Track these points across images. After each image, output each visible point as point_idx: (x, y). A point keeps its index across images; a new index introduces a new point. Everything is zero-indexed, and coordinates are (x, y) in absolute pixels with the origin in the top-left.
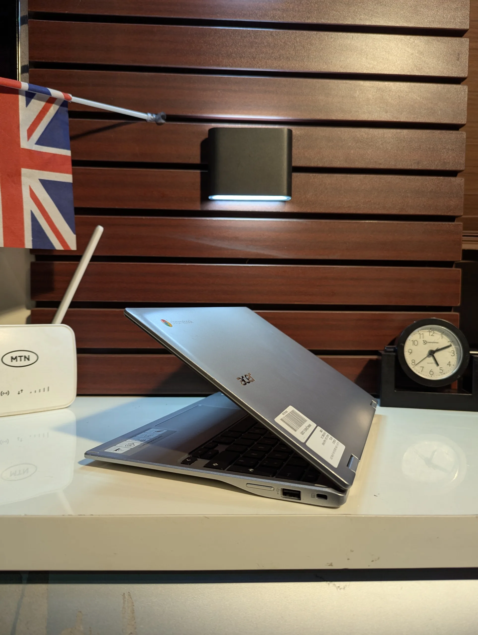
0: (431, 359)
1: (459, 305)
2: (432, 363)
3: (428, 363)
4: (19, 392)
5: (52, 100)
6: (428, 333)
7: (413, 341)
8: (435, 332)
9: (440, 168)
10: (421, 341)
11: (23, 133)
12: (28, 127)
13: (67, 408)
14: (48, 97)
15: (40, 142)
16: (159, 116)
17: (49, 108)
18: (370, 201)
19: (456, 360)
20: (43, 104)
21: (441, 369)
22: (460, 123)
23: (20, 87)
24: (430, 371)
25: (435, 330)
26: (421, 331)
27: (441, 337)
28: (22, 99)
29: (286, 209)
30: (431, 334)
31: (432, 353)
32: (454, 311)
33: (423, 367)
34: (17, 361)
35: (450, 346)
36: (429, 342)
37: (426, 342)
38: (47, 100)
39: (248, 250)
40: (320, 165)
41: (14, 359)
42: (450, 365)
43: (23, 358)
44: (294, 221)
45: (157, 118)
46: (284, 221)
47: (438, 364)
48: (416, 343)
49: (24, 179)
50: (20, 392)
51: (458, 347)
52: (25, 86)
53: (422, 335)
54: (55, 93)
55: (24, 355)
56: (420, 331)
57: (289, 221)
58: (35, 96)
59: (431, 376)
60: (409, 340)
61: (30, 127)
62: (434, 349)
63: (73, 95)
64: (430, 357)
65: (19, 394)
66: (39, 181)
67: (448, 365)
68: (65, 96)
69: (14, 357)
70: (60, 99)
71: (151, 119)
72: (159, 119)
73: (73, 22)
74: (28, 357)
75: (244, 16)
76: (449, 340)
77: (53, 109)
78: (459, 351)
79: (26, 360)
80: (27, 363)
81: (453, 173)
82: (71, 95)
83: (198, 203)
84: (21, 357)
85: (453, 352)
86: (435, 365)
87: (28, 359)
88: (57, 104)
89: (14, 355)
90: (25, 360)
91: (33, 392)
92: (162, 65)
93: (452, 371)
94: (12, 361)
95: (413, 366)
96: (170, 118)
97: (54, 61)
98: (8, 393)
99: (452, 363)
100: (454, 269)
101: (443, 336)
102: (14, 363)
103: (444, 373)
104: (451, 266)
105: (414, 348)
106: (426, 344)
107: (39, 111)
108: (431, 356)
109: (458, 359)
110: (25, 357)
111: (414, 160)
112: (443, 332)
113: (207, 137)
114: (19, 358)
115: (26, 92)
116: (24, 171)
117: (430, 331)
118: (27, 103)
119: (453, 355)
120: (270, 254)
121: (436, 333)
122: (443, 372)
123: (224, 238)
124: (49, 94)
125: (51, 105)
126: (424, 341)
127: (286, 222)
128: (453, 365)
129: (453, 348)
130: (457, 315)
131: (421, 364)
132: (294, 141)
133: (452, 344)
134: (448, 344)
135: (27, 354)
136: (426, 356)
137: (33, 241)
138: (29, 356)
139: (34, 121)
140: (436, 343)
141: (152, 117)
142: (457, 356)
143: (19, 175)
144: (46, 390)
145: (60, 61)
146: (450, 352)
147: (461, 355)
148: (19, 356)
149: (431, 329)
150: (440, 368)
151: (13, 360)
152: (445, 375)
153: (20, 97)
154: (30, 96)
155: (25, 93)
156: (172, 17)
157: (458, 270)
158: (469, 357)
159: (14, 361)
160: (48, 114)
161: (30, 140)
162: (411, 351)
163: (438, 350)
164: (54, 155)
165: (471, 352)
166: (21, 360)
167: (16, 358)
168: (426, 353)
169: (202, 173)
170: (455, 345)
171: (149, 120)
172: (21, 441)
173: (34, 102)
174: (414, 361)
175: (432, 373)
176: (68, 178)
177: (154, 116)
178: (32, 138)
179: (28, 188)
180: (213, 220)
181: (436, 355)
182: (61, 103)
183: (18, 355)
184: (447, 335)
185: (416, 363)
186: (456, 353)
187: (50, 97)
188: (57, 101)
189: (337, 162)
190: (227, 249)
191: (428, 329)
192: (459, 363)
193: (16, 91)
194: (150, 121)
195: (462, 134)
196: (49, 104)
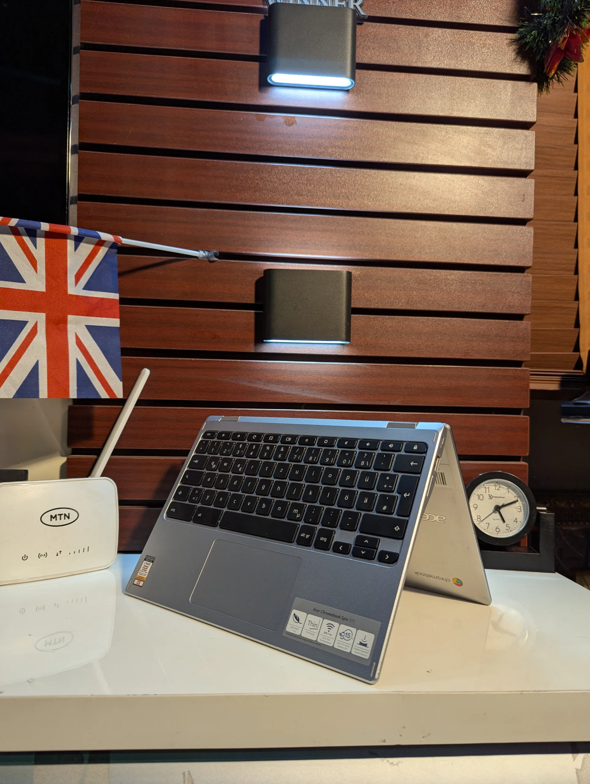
0: (497, 515)
1: (527, 454)
2: (498, 519)
3: (494, 519)
4: (57, 553)
5: (101, 243)
6: (494, 487)
7: (478, 495)
8: (501, 486)
9: (504, 311)
10: (486, 497)
11: (71, 279)
12: (75, 273)
13: (107, 569)
14: (97, 240)
15: (87, 287)
16: (212, 254)
17: (99, 250)
18: (434, 344)
19: (523, 516)
20: (92, 247)
21: (508, 526)
22: (525, 265)
23: (70, 232)
24: (497, 528)
25: (501, 485)
26: (487, 484)
27: (507, 492)
28: (70, 244)
29: (345, 352)
30: (497, 488)
31: (498, 509)
32: (523, 461)
33: (489, 524)
34: (56, 520)
35: (517, 501)
36: (495, 497)
37: (491, 497)
38: (95, 243)
39: (304, 394)
40: (381, 306)
41: (54, 518)
42: (517, 522)
43: (63, 516)
44: (353, 365)
45: (209, 255)
46: (342, 365)
47: (504, 521)
48: (481, 497)
49: (69, 326)
50: (59, 553)
51: (525, 503)
52: (74, 231)
53: (488, 489)
54: (105, 236)
55: (64, 513)
56: (485, 485)
57: (347, 365)
58: (84, 240)
59: (498, 533)
60: (475, 494)
61: (78, 271)
62: (500, 505)
63: (123, 237)
64: (496, 513)
65: (57, 555)
66: (85, 327)
67: (514, 521)
68: (115, 239)
69: (54, 516)
70: (109, 242)
71: (202, 256)
72: (211, 256)
73: (122, 154)
74: (68, 516)
75: (302, 152)
76: (515, 495)
77: (103, 251)
78: (526, 507)
79: (66, 517)
80: (67, 521)
81: (519, 317)
82: (121, 238)
83: (252, 345)
84: (60, 515)
85: (520, 508)
86: (501, 522)
87: (68, 518)
88: (106, 246)
89: (53, 513)
90: (65, 519)
91: (72, 553)
92: (216, 202)
93: (518, 529)
94: (51, 520)
95: (479, 522)
96: (223, 256)
97: (101, 194)
98: (46, 555)
99: (518, 520)
100: (521, 416)
101: (510, 490)
102: (54, 522)
103: (511, 531)
104: (519, 414)
105: (479, 503)
106: (492, 498)
107: (87, 255)
108: (497, 511)
109: (525, 515)
110: (65, 515)
111: (478, 303)
112: (509, 487)
113: (263, 275)
114: (58, 517)
115: (75, 236)
116: (70, 317)
117: (496, 484)
118: (76, 248)
119: (520, 510)
120: (327, 399)
121: (503, 488)
122: (510, 529)
123: (279, 382)
124: (99, 237)
125: (100, 247)
126: (489, 495)
127: (344, 365)
128: (520, 522)
129: (519, 504)
130: (526, 465)
131: (487, 521)
132: (353, 281)
133: (519, 499)
134: (514, 499)
135: (66, 512)
136: (492, 512)
137: (79, 391)
138: (69, 514)
139: (83, 265)
140: (502, 497)
141: (204, 254)
142: (524, 512)
143: (65, 322)
144: (86, 550)
145: (107, 195)
146: (517, 508)
147: (527, 512)
148: (59, 515)
149: (497, 483)
150: (507, 524)
151: (52, 518)
152: (511, 533)
153: (68, 241)
154: (78, 240)
155: (73, 238)
156: (227, 151)
157: (526, 418)
158: (536, 514)
159: (54, 520)
160: (97, 256)
161: (78, 285)
162: (475, 506)
163: (504, 506)
164: (102, 299)
165: (538, 508)
166: (60, 519)
167: (56, 516)
168: (492, 508)
169: (256, 314)
170: (522, 501)
171: (200, 257)
172: (58, 607)
173: (82, 245)
174: (479, 517)
175: (498, 530)
176: (115, 322)
177: (207, 253)
178: (79, 283)
179: (74, 335)
180: (268, 363)
181: (502, 511)
182: (110, 245)
183: (57, 514)
184: (514, 490)
185: (481, 520)
186: (523, 509)
187: (99, 240)
188: (105, 244)
189: (399, 303)
190: (282, 393)
191: (494, 483)
192: (525, 519)
193: (65, 236)
194: (202, 258)
195: (527, 277)
196: (98, 247)
